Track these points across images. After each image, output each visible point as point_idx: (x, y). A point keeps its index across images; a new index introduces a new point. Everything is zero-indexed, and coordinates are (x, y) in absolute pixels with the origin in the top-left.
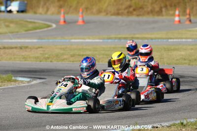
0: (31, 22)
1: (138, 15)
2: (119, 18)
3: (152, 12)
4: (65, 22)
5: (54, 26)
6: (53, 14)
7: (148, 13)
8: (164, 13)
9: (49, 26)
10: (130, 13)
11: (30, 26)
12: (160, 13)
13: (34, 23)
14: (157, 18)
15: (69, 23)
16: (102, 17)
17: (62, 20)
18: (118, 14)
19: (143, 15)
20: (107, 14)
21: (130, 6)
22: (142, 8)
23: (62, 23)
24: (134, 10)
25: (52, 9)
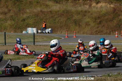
0: (53, 37)
1: (100, 35)
3: (106, 33)
4: (68, 37)
5: (63, 38)
7: (105, 34)
8: (111, 34)
9: (61, 38)
10: (96, 34)
12: (110, 34)
13: (54, 37)
14: (108, 36)
15: (70, 37)
16: (85, 35)
18: (92, 34)
20: (87, 34)
21: (97, 31)
22: (102, 32)
23: (66, 37)
24: (99, 32)
25: (64, 32)
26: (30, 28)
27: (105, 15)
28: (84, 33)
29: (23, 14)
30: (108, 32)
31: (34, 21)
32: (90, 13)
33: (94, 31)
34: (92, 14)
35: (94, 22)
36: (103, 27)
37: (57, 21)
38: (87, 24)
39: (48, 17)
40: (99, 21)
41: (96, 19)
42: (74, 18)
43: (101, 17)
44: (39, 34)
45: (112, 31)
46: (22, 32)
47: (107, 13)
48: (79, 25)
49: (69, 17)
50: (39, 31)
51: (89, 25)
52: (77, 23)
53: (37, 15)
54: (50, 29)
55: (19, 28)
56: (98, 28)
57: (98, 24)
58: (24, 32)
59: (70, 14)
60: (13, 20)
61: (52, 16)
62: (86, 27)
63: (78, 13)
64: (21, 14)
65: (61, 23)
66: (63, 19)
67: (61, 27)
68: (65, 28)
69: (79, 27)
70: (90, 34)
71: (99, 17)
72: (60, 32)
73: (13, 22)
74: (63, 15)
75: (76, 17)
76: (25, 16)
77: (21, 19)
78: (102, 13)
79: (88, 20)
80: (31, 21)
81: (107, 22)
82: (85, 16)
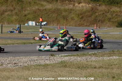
1: (82, 27)
2: (76, 27)
3: (86, 26)
4: (60, 28)
5: (57, 29)
6: (55, 26)
7: (85, 26)
9: (55, 29)
10: (79, 26)
11: (49, 29)
12: (89, 26)
14: (88, 27)
16: (71, 27)
17: (59, 27)
18: (76, 26)
19: (84, 26)
21: (80, 24)
22: (83, 24)
23: (59, 28)
24: (81, 25)
25: (55, 25)
26: (31, 22)
27: (85, 12)
28: (70, 26)
29: (25, 11)
30: (88, 24)
31: (33, 16)
32: (74, 11)
33: (78, 24)
34: (76, 12)
35: (77, 17)
36: (84, 21)
37: (50, 16)
38: (72, 19)
39: (44, 13)
40: (81, 17)
41: (79, 15)
42: (63, 14)
43: (83, 13)
44: (37, 26)
45: (91, 24)
46: (25, 25)
47: (87, 11)
48: (67, 19)
49: (59, 14)
50: (37, 24)
51: (74, 19)
52: (65, 18)
53: (35, 12)
54: (45, 23)
55: (22, 21)
56: (80, 21)
57: (80, 19)
58: (26, 24)
59: (60, 11)
60: (18, 16)
61: (47, 13)
62: (71, 21)
63: (66, 10)
64: (23, 11)
65: (53, 18)
66: (54, 15)
67: (53, 21)
68: (56, 21)
69: (67, 21)
70: (74, 26)
71: (81, 14)
72: (53, 25)
73: (18, 17)
74: (54, 12)
75: (64, 14)
76: (26, 12)
77: (23, 15)
78: (83, 11)
79: (73, 16)
80: (31, 16)
81: (87, 17)
82: (71, 13)
